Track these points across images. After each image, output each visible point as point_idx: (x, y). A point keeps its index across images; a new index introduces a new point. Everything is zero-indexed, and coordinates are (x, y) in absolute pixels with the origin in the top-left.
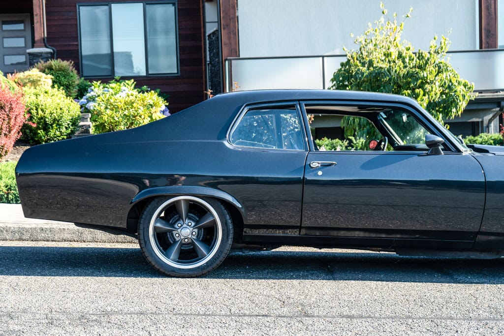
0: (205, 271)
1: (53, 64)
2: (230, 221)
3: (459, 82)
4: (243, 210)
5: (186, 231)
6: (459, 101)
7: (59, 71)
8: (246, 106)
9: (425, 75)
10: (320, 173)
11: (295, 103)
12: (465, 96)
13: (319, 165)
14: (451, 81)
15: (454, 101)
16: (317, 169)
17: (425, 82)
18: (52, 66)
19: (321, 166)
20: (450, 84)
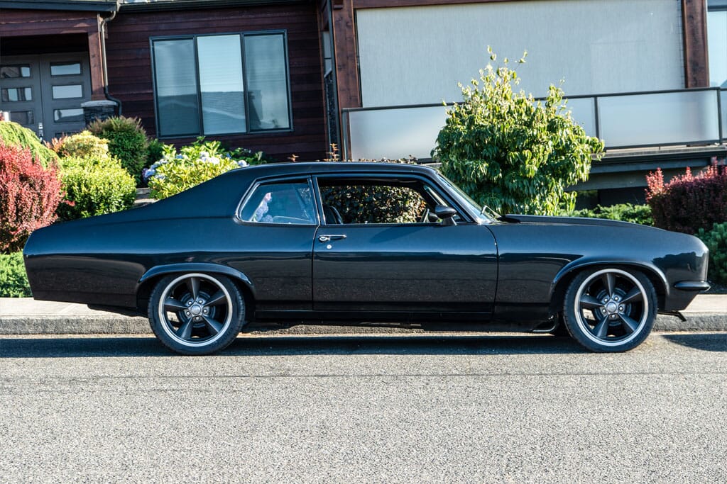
0: (216, 349)
1: (113, 123)
2: (240, 298)
3: (581, 140)
4: (253, 287)
5: (197, 308)
6: (575, 163)
7: (121, 132)
8: (257, 181)
9: (535, 133)
10: (329, 247)
11: (307, 176)
12: (584, 157)
13: (329, 239)
14: (569, 139)
15: (570, 163)
16: (326, 243)
17: (534, 140)
18: (111, 125)
19: (331, 239)
20: (568, 143)
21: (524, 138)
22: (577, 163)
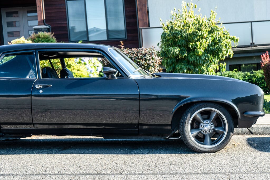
3: (226, 37)
6: (222, 48)
7: (44, 38)
9: (202, 34)
10: (41, 91)
12: (227, 46)
13: (42, 87)
15: (220, 48)
16: (40, 89)
17: (202, 37)
18: (40, 36)
20: (220, 38)
21: (197, 36)
22: (223, 48)
